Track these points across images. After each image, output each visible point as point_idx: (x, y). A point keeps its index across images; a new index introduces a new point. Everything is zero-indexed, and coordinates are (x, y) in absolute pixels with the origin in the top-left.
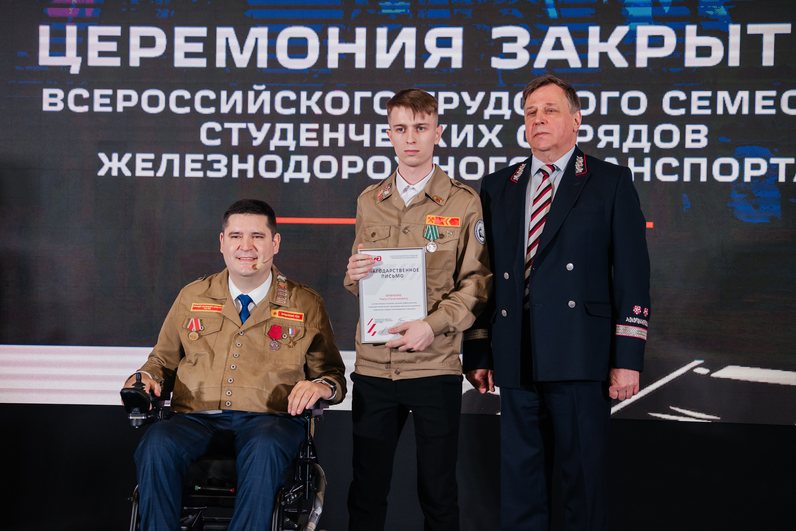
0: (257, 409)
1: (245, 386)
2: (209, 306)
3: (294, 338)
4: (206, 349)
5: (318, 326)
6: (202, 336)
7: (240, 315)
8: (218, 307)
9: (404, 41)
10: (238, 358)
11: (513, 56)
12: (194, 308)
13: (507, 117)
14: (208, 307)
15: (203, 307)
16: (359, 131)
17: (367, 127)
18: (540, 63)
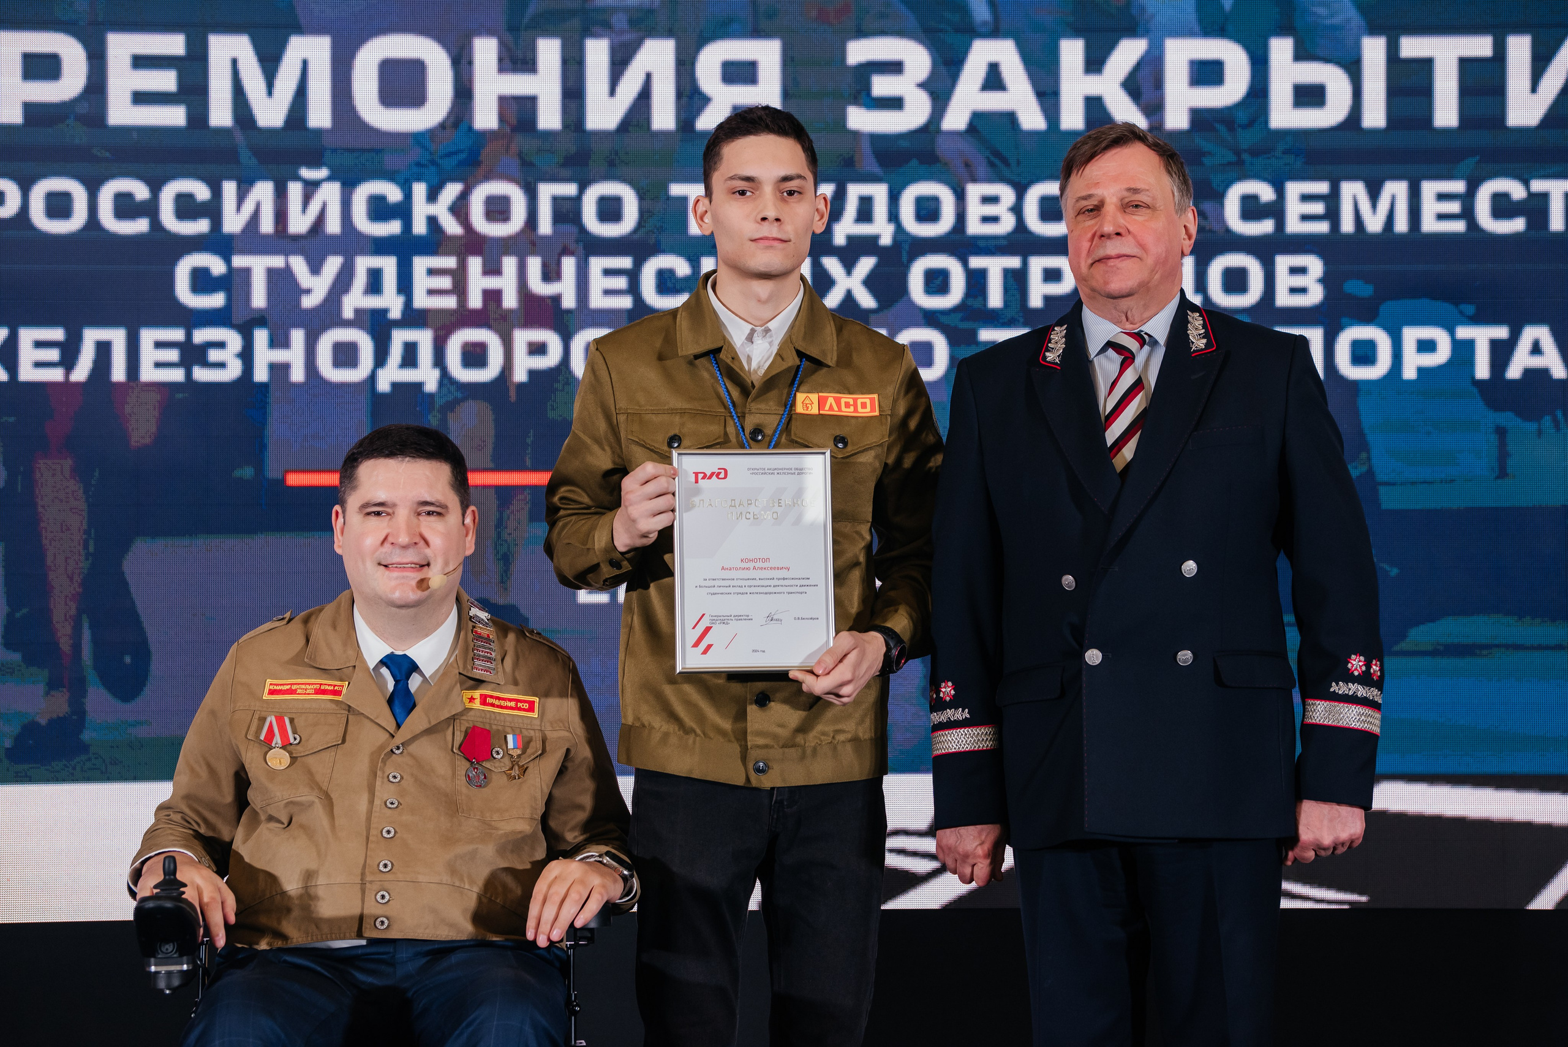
0: (450, 934)
1: (421, 878)
2: (309, 684)
3: (519, 756)
4: (312, 788)
5: (574, 729)
6: (297, 757)
7: (390, 701)
8: (332, 688)
9: (649, 69)
10: (398, 809)
11: (895, 103)
12: (272, 692)
13: (886, 240)
14: (306, 686)
15: (294, 687)
16: (551, 274)
17: (569, 265)
18: (955, 119)
